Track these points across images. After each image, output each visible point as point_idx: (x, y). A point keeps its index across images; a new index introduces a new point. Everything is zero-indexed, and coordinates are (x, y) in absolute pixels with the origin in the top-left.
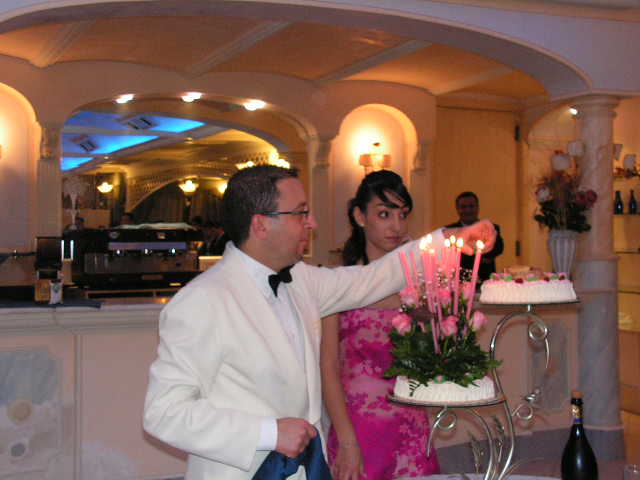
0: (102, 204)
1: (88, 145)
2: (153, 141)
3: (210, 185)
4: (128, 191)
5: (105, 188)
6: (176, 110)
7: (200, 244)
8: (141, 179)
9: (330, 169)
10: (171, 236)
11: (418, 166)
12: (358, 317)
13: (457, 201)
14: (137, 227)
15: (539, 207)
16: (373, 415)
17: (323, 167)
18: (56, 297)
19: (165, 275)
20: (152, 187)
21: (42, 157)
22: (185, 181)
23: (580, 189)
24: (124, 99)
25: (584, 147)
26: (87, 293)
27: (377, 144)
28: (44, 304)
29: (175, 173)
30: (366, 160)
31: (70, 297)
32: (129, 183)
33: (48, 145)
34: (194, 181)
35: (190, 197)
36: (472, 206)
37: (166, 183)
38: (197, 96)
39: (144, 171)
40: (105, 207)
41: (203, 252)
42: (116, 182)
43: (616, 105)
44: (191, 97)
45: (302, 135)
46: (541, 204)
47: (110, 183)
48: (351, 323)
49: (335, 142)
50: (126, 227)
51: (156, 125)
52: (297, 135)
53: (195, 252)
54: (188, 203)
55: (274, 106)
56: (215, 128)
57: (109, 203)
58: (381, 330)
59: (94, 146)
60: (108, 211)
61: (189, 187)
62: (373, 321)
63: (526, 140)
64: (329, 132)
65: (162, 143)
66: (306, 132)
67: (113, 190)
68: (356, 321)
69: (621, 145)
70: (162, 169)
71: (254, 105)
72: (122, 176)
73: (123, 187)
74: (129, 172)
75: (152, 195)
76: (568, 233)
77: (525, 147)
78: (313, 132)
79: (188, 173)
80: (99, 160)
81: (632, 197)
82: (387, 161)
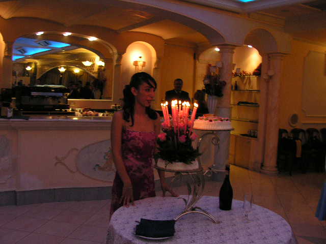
0: (27, 75)
1: (23, 51)
2: (49, 51)
3: (71, 69)
4: (38, 70)
5: (29, 68)
6: (60, 39)
7: (68, 94)
8: (43, 66)
9: (121, 66)
10: (57, 90)
11: (156, 67)
12: (131, 134)
13: (175, 82)
14: (43, 86)
15: (204, 86)
16: (135, 175)
17: (118, 65)
18: (10, 114)
19: (54, 106)
20: (47, 69)
21: (5, 56)
22: (61, 67)
23: (220, 80)
24: (40, 34)
25: (223, 64)
26: (22, 112)
27: (140, 57)
28: (5, 117)
29: (57, 64)
30: (136, 63)
31: (16, 115)
32: (38, 67)
33: (7, 51)
34: (65, 67)
35: (62, 74)
36: (180, 84)
37: (53, 68)
38: (69, 34)
39: (44, 63)
40: (28, 76)
41: (69, 97)
42: (33, 67)
43: (234, 49)
44: (67, 34)
45: (111, 52)
46: (205, 85)
47: (31, 67)
48: (128, 137)
49: (124, 56)
50: (38, 86)
51: (51, 44)
52: (109, 52)
53: (66, 97)
54: (61, 76)
55: (100, 40)
56: (75, 47)
57: (30, 75)
58: (140, 141)
59: (25, 52)
60: (29, 78)
61: (62, 70)
62: (137, 137)
63: (198, 60)
64: (122, 51)
65: (53, 51)
66: (112, 51)
67: (31, 70)
68: (129, 136)
69: (235, 64)
70: (51, 62)
71: (92, 39)
72: (36, 64)
73: (36, 68)
74: (38, 62)
75: (47, 72)
76: (214, 97)
77: (197, 62)
78: (115, 51)
79: (62, 64)
80: (27, 57)
81: (236, 84)
82: (144, 64)
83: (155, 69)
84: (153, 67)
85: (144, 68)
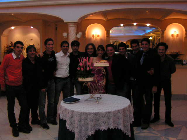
4: (155, 38)
17: (163, 37)
21: (107, 36)
27: (175, 32)
64: (164, 30)
67: (152, 39)
74: (155, 35)
82: (177, 35)
83: (185, 37)
84: (184, 36)
85: (178, 37)
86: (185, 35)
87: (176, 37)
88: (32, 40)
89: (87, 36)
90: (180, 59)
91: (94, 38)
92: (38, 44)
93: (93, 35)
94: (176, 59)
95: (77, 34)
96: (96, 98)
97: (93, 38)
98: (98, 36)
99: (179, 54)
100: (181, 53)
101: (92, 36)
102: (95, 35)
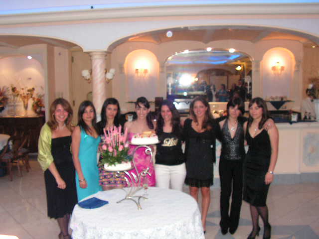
9: (261, 72)
17: (257, 71)
27: (278, 62)
30: (274, 68)
82: (283, 68)
84: (293, 70)
86: (295, 67)
87: (279, 72)
88: (30, 79)
89: (126, 72)
90: (287, 109)
91: (139, 74)
92: (42, 87)
93: (137, 70)
94: (281, 109)
95: (106, 71)
96: (137, 199)
97: (136, 75)
98: (146, 71)
99: (284, 100)
100: (288, 99)
101: (134, 71)
102: (139, 70)
